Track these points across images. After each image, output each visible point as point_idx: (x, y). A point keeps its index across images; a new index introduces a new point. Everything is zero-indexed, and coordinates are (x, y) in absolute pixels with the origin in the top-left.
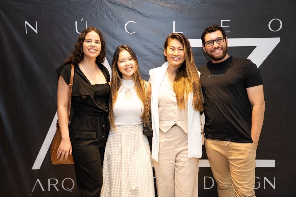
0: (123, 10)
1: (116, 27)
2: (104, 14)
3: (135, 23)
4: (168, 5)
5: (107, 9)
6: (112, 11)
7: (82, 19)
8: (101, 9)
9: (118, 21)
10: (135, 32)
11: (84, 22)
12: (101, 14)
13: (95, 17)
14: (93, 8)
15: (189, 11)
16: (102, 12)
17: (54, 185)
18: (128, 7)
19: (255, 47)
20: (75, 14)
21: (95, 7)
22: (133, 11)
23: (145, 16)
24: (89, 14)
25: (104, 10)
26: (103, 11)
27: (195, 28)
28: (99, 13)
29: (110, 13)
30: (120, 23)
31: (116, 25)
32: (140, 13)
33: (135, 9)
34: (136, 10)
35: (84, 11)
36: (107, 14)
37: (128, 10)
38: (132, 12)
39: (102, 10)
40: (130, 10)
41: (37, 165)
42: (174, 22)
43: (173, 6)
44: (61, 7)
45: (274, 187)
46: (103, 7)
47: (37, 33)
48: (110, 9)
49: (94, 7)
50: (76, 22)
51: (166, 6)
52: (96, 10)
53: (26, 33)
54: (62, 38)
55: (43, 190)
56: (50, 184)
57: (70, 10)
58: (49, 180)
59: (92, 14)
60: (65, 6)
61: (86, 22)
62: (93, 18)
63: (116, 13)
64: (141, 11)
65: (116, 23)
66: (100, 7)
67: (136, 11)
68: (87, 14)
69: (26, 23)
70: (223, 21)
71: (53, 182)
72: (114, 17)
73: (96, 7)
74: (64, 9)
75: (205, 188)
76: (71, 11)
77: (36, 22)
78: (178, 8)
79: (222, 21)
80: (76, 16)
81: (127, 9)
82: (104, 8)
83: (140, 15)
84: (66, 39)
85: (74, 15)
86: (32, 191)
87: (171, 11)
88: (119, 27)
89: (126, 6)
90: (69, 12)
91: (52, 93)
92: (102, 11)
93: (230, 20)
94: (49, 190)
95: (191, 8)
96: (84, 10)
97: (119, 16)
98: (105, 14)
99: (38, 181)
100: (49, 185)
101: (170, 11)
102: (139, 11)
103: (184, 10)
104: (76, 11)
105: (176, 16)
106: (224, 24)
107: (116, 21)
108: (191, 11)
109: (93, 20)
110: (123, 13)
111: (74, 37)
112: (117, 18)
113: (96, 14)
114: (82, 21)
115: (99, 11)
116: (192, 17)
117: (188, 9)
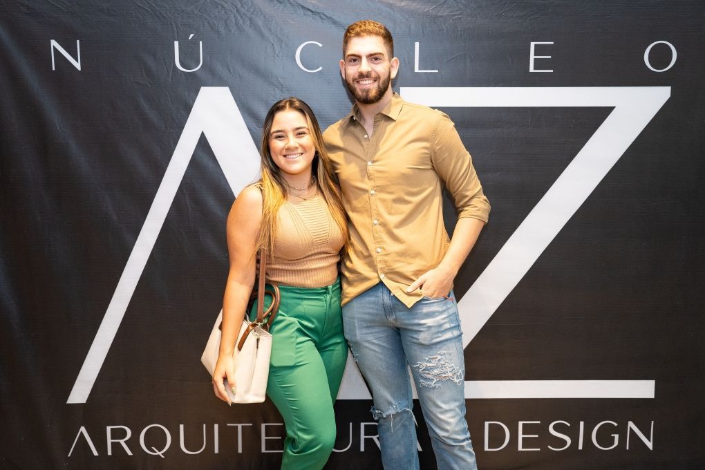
0: (292, 14)
1: (274, 56)
2: (244, 23)
3: (321, 45)
4: (403, 4)
5: (252, 10)
6: (265, 17)
7: (192, 35)
8: (237, 10)
9: (281, 41)
10: (321, 68)
11: (195, 43)
12: (237, 24)
13: (222, 29)
14: (217, 7)
15: (454, 17)
16: (239, 17)
17: (122, 442)
18: (303, 7)
19: (612, 108)
20: (174, 25)
21: (223, 7)
22: (317, 17)
24: (208, 23)
25: (244, 14)
26: (243, 16)
27: (468, 60)
28: (234, 21)
29: (260, 22)
30: (284, 46)
31: (274, 52)
32: (334, 22)
33: (322, 11)
34: (324, 15)
35: (196, 15)
37: (305, 15)
38: (313, 18)
39: (240, 14)
40: (309, 13)
41: (80, 393)
42: (417, 44)
43: (414, 4)
44: (140, 7)
45: (650, 445)
46: (242, 6)
47: (79, 68)
48: (261, 12)
49: (220, 7)
50: (176, 43)
51: (398, 5)
52: (225, 12)
53: (54, 69)
54: (141, 82)
55: (96, 453)
56: (112, 439)
57: (160, 13)
58: (109, 428)
59: (216, 23)
60: (149, 3)
61: (201, 42)
62: (218, 33)
63: (274, 22)
64: (335, 18)
65: (276, 46)
66: (236, 7)
67: (324, 17)
68: (203, 24)
69: (54, 43)
70: (535, 45)
71: (119, 434)
72: (270, 30)
73: (226, 6)
74: (147, 10)
75: (486, 449)
76: (163, 17)
77: (78, 41)
78: (425, 11)
79: (533, 44)
80: (177, 26)
81: (301, 11)
82: (246, 7)
83: (333, 26)
84: (150, 83)
85: (172, 24)
86: (69, 455)
87: (410, 17)
88: (282, 56)
89: (300, 5)
90: (158, 17)
91: (115, 218)
92: (241, 17)
93: (553, 43)
94: (110, 453)
95: (459, 12)
96: (196, 12)
97: (281, 30)
98: (248, 23)
99: (82, 432)
100: (109, 441)
101: (407, 16)
102: (331, 18)
103: (441, 14)
104: (176, 15)
105: (421, 31)
106: (539, 50)
107: (274, 40)
108: (458, 18)
109: (218, 38)
110: (292, 22)
111: (170, 80)
112: (277, 35)
113: (226, 23)
114: (190, 39)
115: (232, 15)
116: (461, 34)
117: (451, 14)
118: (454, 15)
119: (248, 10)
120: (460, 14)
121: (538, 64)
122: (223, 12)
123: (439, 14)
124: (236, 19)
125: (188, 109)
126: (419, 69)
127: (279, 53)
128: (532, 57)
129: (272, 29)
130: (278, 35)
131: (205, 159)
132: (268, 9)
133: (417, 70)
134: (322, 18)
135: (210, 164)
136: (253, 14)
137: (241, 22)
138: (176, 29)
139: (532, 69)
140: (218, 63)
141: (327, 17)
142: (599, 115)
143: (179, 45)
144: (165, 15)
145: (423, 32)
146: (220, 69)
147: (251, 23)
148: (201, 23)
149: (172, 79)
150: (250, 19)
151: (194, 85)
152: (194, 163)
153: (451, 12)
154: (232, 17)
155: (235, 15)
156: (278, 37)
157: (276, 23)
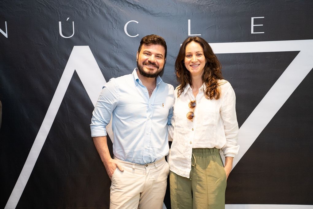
0: (122, 6)
1: (113, 29)
3: (138, 22)
5: (100, 5)
6: (107, 8)
7: (68, 18)
8: (93, 5)
9: (116, 20)
10: (138, 35)
11: (70, 22)
12: (93, 12)
13: (84, 15)
14: (82, 3)
15: (209, 6)
16: (93, 8)
18: (128, 2)
19: (298, 52)
21: (85, 3)
22: (135, 7)
23: (151, 14)
24: (77, 12)
25: (96, 6)
27: (217, 28)
28: (91, 10)
29: (105, 12)
30: (118, 23)
31: (113, 26)
32: (144, 10)
33: (138, 4)
34: (139, 6)
36: (101, 12)
37: (129, 6)
38: (133, 8)
39: (94, 6)
40: (131, 5)
42: (189, 21)
44: (40, 3)
46: (95, 2)
47: (7, 37)
48: (105, 5)
50: (60, 23)
52: (86, 6)
54: (41, 44)
57: (51, 6)
59: (81, 11)
60: (44, 1)
61: (73, 22)
62: (83, 17)
64: (145, 8)
65: (113, 23)
66: (92, 3)
67: (139, 7)
70: (254, 19)
72: (110, 15)
73: (87, 2)
74: (43, 5)
76: (53, 9)
77: (6, 22)
78: (193, 2)
79: (253, 19)
81: (127, 5)
82: (97, 3)
83: (144, 12)
84: (46, 44)
85: (57, 13)
88: (117, 29)
89: (126, 1)
90: (50, 9)
91: (28, 117)
92: (95, 8)
93: (264, 17)
95: (212, 3)
96: (70, 6)
97: (116, 14)
98: (98, 11)
101: (184, 6)
102: (143, 8)
103: (202, 4)
104: (60, 7)
105: (191, 13)
106: (256, 22)
107: (113, 21)
108: (211, 6)
109: (83, 20)
110: (122, 10)
111: (57, 43)
112: (114, 17)
113: (87, 12)
114: (67, 20)
115: (90, 7)
116: (213, 15)
117: (207, 4)
118: (210, 4)
119: (98, 5)
120: (212, 4)
121: (256, 29)
122: (85, 6)
124: (92, 9)
125: (67, 58)
126: (191, 34)
127: (115, 27)
128: (252, 25)
129: (111, 14)
131: (76, 84)
132: (109, 4)
134: (138, 8)
135: (79, 87)
136: (101, 6)
137: (95, 11)
138: (59, 15)
139: (252, 32)
140: (82, 33)
141: (140, 7)
142: (291, 56)
143: (62, 23)
145: (192, 14)
146: (83, 36)
148: (73, 12)
149: (58, 42)
150: (100, 9)
151: (70, 45)
152: (71, 86)
153: (207, 3)
154: (90, 8)
155: (91, 7)
156: (114, 19)
157: (114, 11)
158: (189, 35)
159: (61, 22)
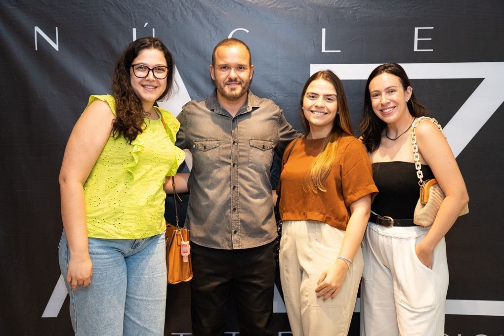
0: (225, 7)
1: (211, 40)
2: (187, 14)
3: (248, 31)
5: (194, 4)
6: (204, 10)
7: (146, 24)
8: (182, 4)
9: (216, 28)
11: (149, 30)
12: (182, 15)
13: (170, 19)
14: (166, 1)
15: (354, 9)
16: (184, 10)
18: (234, 1)
19: (481, 80)
20: (132, 15)
21: (171, 1)
22: (245, 9)
24: (160, 14)
25: (187, 6)
26: (187, 8)
27: (364, 42)
28: (180, 13)
29: (200, 13)
30: (218, 32)
31: (211, 36)
32: (258, 13)
34: (251, 8)
35: (150, 8)
37: (235, 7)
38: (242, 10)
39: (184, 7)
40: (239, 6)
41: (52, 309)
42: (324, 30)
44: (105, 1)
46: (186, 1)
47: (57, 50)
48: (201, 5)
49: (169, 1)
52: (173, 5)
53: (36, 49)
54: (107, 61)
57: (122, 6)
59: (165, 14)
61: (153, 29)
62: (167, 22)
63: (211, 13)
65: (212, 32)
66: (181, 2)
68: (156, 14)
69: (37, 29)
70: (419, 29)
72: (208, 20)
73: (174, 1)
74: (111, 4)
76: (124, 9)
77: (57, 28)
78: (330, 4)
79: (416, 29)
80: (135, 17)
81: (233, 5)
82: (189, 2)
83: (257, 16)
84: (113, 61)
85: (130, 15)
87: (318, 9)
90: (120, 9)
93: (433, 28)
95: (357, 5)
96: (150, 6)
97: (217, 19)
98: (191, 14)
101: (316, 8)
102: (256, 10)
103: (343, 6)
104: (134, 7)
106: (421, 34)
107: (211, 28)
108: (357, 9)
109: (167, 26)
110: (225, 13)
113: (173, 14)
114: (145, 26)
115: (178, 8)
116: (359, 22)
117: (351, 6)
118: (353, 7)
119: (191, 4)
120: (358, 6)
121: (421, 45)
122: (171, 5)
123: (341, 6)
124: (181, 10)
126: (326, 50)
127: (214, 38)
128: (416, 39)
129: (210, 19)
130: (214, 23)
132: (207, 4)
133: (323, 50)
134: (248, 10)
136: (194, 7)
137: (185, 13)
138: (134, 19)
139: (416, 49)
143: (137, 31)
144: (125, 8)
145: (329, 20)
147: (193, 14)
148: (154, 14)
150: (193, 12)
153: (350, 4)
154: (178, 10)
155: (180, 8)
156: (214, 25)
157: (213, 14)
158: (323, 51)
159: (135, 29)
